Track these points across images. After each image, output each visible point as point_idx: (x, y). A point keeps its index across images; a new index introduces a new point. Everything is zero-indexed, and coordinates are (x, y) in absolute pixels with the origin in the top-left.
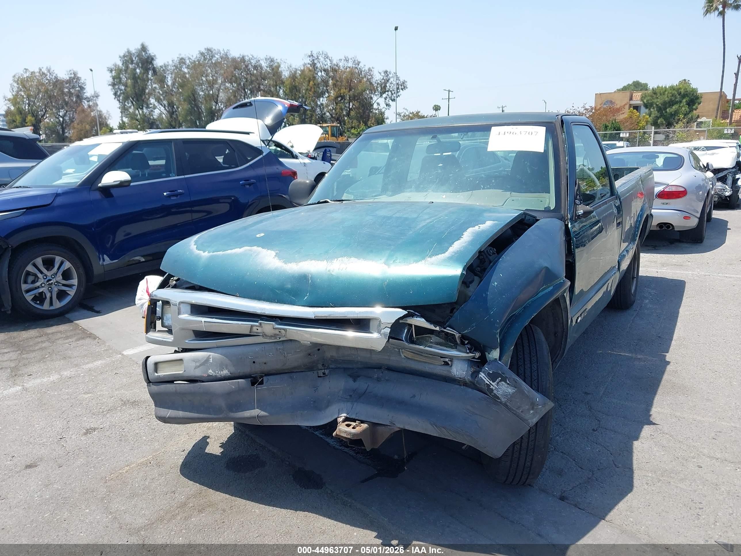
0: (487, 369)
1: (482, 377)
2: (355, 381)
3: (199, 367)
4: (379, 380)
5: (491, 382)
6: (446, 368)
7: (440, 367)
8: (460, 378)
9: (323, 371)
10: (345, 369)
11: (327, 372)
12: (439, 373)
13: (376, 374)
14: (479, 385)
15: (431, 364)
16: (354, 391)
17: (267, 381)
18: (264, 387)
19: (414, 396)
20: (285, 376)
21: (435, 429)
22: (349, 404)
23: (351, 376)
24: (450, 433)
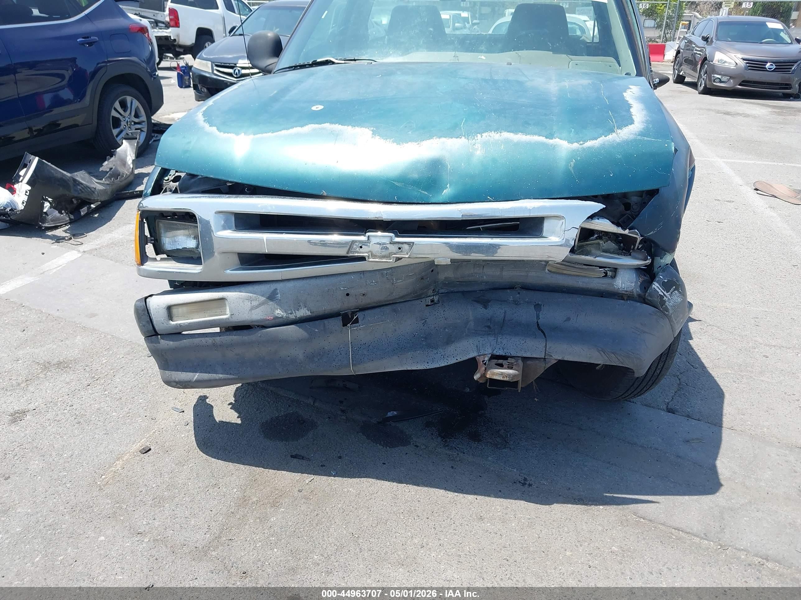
0: (662, 277)
1: (656, 287)
2: (485, 307)
3: (257, 307)
4: (516, 303)
5: (665, 293)
6: (606, 281)
7: (597, 280)
8: (627, 291)
9: (432, 297)
10: (463, 293)
11: (436, 298)
12: (596, 288)
13: (511, 296)
14: (651, 297)
15: (585, 277)
16: (490, 320)
17: (364, 318)
18: (361, 325)
19: (568, 319)
20: (387, 309)
21: (602, 355)
22: (491, 338)
23: (478, 301)
24: (619, 358)
